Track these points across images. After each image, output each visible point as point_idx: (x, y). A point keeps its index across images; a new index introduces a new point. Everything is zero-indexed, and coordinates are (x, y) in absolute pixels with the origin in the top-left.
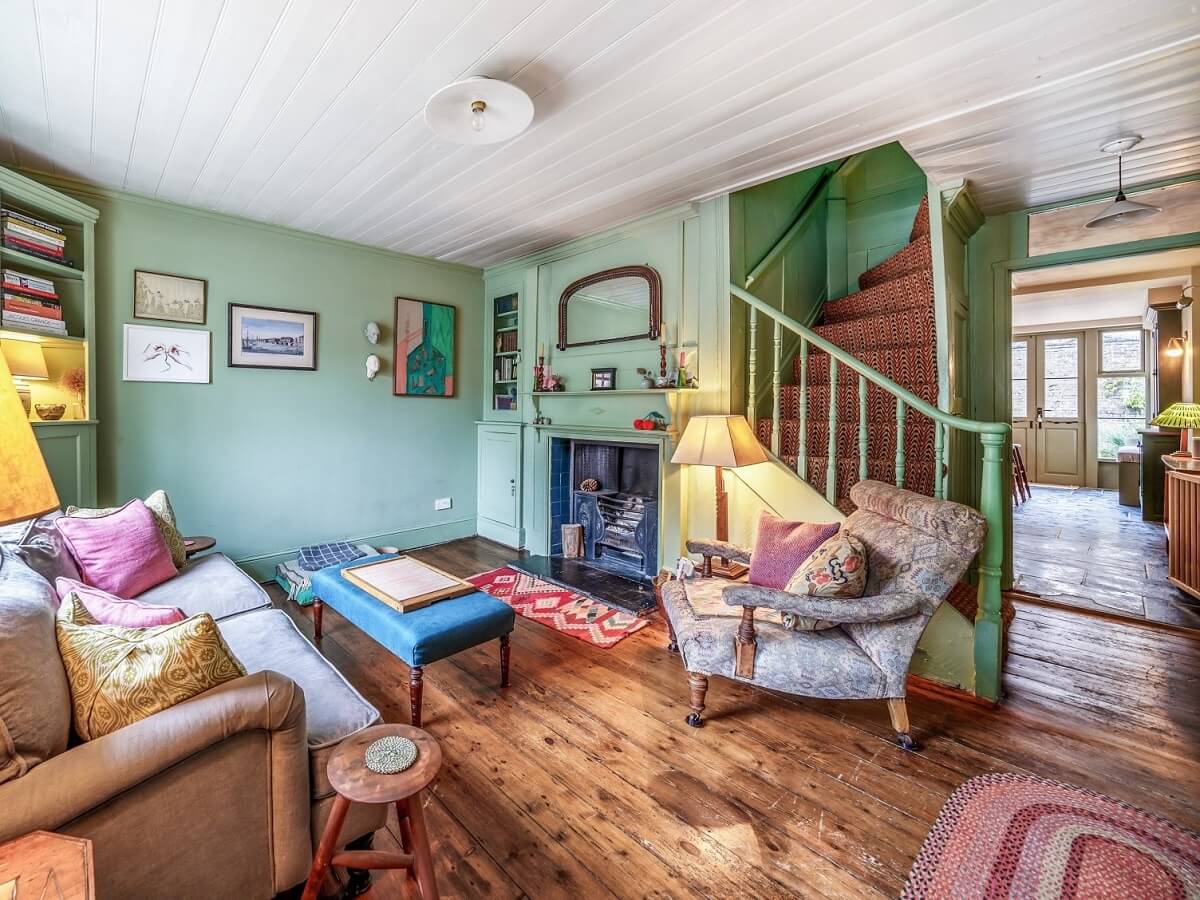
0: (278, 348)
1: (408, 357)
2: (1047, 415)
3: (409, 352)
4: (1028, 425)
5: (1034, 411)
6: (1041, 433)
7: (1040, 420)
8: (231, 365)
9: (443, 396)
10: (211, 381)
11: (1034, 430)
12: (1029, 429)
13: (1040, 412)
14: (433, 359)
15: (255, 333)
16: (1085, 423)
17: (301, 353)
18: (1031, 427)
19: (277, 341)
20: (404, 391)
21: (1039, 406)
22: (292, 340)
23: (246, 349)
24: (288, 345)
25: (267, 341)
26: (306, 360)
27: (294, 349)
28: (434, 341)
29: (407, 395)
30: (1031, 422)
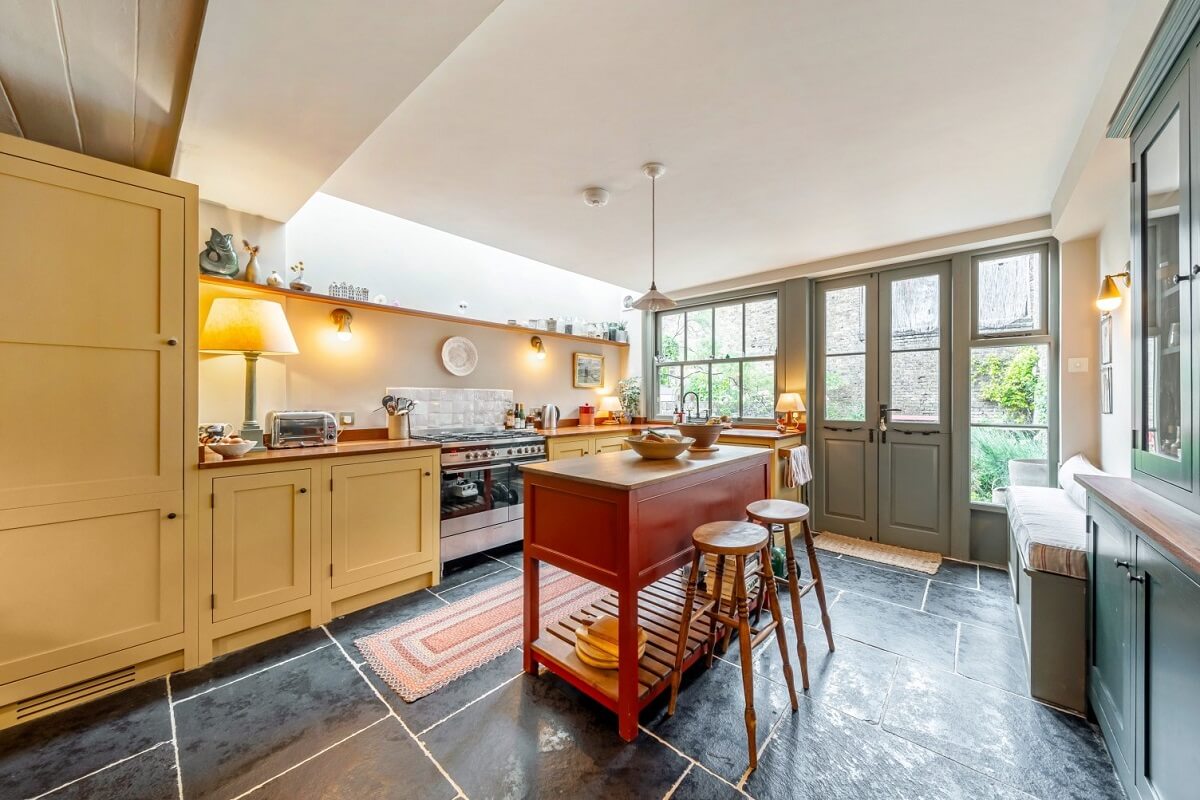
2: (895, 417)
4: (865, 435)
5: (876, 411)
6: (886, 449)
7: (884, 428)
11: (875, 444)
12: (868, 444)
13: (884, 412)
16: (950, 434)
18: (871, 440)
21: (882, 403)
30: (871, 431)
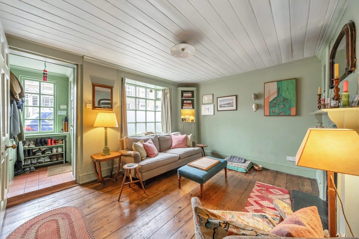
0: (227, 105)
1: (270, 102)
3: (270, 101)
8: (218, 111)
9: (289, 115)
10: (214, 114)
14: (283, 102)
15: (222, 103)
17: (233, 106)
19: (227, 104)
20: (268, 114)
22: (230, 103)
23: (221, 107)
24: (230, 104)
25: (225, 104)
26: (234, 108)
27: (231, 105)
28: (283, 95)
29: (270, 115)
